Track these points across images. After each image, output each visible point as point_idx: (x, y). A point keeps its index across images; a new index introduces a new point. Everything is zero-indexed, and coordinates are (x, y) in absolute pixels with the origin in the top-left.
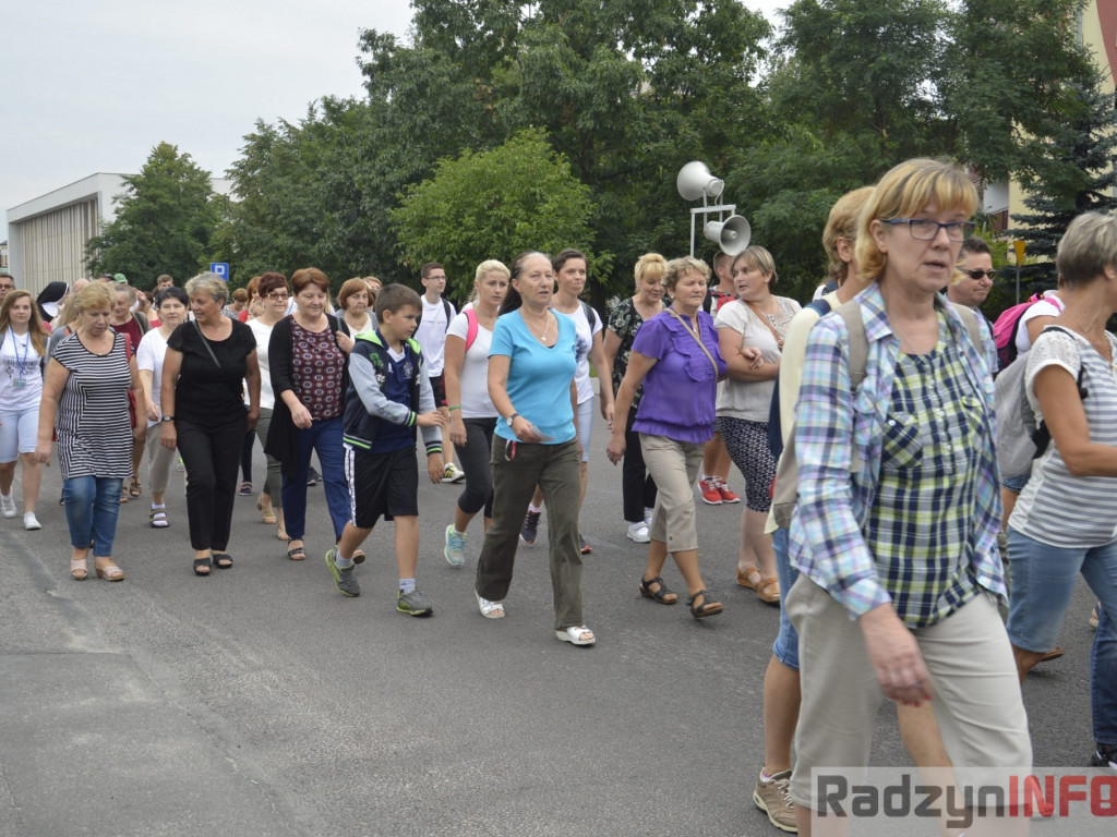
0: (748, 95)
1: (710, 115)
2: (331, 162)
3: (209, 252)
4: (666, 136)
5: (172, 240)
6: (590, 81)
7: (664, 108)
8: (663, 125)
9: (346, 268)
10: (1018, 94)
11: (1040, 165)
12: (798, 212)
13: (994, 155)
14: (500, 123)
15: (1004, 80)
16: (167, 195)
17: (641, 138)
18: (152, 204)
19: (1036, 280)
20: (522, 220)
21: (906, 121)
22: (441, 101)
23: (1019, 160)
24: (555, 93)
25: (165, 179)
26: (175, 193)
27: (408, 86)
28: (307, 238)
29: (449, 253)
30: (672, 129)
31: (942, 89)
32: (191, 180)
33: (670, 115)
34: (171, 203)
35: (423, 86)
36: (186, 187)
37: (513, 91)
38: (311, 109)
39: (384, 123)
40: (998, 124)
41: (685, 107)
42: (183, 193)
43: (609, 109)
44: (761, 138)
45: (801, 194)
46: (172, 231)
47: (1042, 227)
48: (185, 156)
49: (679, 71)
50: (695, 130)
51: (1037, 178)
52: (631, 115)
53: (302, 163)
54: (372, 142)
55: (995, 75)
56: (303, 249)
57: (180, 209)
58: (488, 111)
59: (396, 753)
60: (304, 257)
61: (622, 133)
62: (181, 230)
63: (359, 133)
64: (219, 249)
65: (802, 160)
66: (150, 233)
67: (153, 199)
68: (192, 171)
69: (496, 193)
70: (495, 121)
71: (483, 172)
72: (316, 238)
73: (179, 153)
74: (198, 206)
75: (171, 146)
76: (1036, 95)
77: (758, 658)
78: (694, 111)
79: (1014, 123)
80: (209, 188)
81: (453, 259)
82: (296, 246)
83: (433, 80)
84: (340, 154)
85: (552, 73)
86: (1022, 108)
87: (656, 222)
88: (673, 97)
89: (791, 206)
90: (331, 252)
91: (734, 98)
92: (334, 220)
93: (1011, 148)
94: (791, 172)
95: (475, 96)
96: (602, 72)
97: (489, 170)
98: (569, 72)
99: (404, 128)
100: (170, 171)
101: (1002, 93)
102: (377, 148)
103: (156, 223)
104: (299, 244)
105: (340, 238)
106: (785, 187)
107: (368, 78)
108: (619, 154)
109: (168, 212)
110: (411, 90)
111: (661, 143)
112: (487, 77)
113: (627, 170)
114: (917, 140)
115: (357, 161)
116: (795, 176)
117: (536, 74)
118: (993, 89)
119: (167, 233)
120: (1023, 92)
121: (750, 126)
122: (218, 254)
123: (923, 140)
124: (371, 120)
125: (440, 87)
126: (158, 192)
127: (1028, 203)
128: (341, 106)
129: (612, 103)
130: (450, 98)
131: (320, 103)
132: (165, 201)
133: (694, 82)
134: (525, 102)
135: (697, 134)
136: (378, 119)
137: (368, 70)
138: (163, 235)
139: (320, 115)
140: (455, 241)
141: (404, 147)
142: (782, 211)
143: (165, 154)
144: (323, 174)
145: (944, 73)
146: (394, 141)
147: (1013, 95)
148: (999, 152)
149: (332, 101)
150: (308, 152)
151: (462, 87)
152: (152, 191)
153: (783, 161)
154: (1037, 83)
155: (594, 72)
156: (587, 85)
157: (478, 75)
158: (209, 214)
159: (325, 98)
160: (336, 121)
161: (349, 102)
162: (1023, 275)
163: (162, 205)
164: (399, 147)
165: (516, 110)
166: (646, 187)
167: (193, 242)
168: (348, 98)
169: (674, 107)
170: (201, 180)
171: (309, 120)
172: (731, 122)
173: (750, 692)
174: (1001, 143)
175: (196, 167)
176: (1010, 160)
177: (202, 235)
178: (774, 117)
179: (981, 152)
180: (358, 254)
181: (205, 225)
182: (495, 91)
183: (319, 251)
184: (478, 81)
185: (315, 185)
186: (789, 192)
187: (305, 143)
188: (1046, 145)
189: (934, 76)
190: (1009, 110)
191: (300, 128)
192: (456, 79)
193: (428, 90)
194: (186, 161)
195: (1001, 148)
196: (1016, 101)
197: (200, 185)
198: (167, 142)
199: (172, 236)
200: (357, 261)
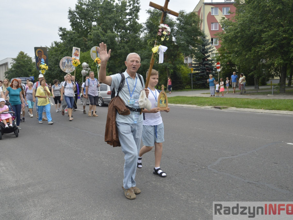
0: (139, 40)
1: (131, 44)
2: (55, 55)
3: (32, 74)
4: (122, 48)
5: (24, 72)
6: (107, 37)
7: (123, 43)
8: (122, 46)
9: (60, 77)
10: (190, 39)
11: (195, 53)
12: (148, 63)
13: (186, 52)
14: (89, 46)
15: (187, 37)
16: (22, 62)
17: (117, 49)
18: (19, 64)
19: (196, 76)
20: (93, 66)
21: (169, 45)
22: (76, 42)
23: (190, 52)
24: (100, 40)
25: (22, 59)
26: (24, 62)
27: (69, 39)
28: (52, 71)
29: (78, 73)
30: (124, 47)
31: (176, 39)
32: (28, 59)
33: (123, 44)
34: (23, 64)
35: (72, 39)
36: (26, 60)
37: (91, 40)
38: (52, 44)
39: (66, 46)
40: (186, 45)
41: (127, 42)
42: (26, 62)
43: (111, 43)
44: (142, 49)
45: (149, 60)
46: (24, 70)
47: (196, 65)
48: (26, 54)
49: (125, 35)
50: (128, 47)
51: (194, 56)
52: (115, 44)
53: (50, 55)
54: (62, 51)
55: (185, 36)
56: (51, 73)
57: (25, 65)
58: (86, 44)
59: (23, 185)
60: (51, 75)
61: (114, 48)
62: (26, 69)
63: (59, 49)
64: (33, 73)
65: (149, 53)
66: (19, 70)
67: (19, 63)
68: (28, 57)
69: (88, 60)
70: (87, 46)
71: (84, 56)
72: (54, 70)
73: (25, 53)
74: (29, 64)
75: (23, 52)
76: (193, 39)
77: (112, 157)
78: (128, 44)
79: (190, 45)
80: (32, 61)
81: (79, 74)
82: (49, 72)
83: (74, 38)
84: (57, 53)
85: (99, 36)
86: (191, 42)
87: (121, 66)
88: (125, 41)
89: (147, 62)
90: (56, 74)
91: (136, 40)
92: (57, 67)
93: (189, 50)
94: (147, 55)
95: (84, 41)
96: (109, 36)
97: (85, 56)
98: (102, 36)
99: (68, 48)
100: (23, 57)
101: (187, 39)
102: (63, 52)
103: (20, 68)
104: (50, 72)
105: (58, 71)
106: (146, 59)
107: (61, 37)
108: (115, 52)
109: (23, 66)
110: (69, 40)
111: (121, 50)
112: (86, 36)
113: (116, 56)
114: (171, 49)
115: (59, 55)
116: (148, 56)
117: (95, 36)
118: (185, 38)
119: (22, 70)
120: (191, 39)
121: (139, 46)
122: (33, 75)
123: (172, 49)
124: (63, 46)
125: (75, 39)
126: (20, 62)
127: (194, 61)
128: (58, 43)
129: (111, 42)
130: (78, 41)
131: (54, 43)
132: (22, 63)
133: (128, 37)
134: (93, 42)
135: (128, 48)
136: (65, 46)
137: (60, 35)
138: (22, 71)
139: (54, 45)
140: (79, 71)
141: (69, 52)
142: (145, 63)
143: (22, 53)
144: (54, 57)
145: (176, 36)
146: (67, 50)
147: (189, 39)
148: (186, 51)
149: (56, 42)
150: (51, 53)
151: (80, 39)
152: (18, 62)
153: (145, 53)
154: (194, 37)
155: (107, 36)
156: (106, 38)
157: (84, 37)
158: (32, 66)
159: (55, 42)
160: (57, 46)
161: (60, 42)
162: (193, 75)
163: (21, 64)
164: (68, 51)
165: (92, 44)
166: (120, 59)
167: (28, 72)
168: (59, 41)
169: (125, 43)
170: (30, 59)
171: (52, 46)
172: (136, 46)
173: (107, 165)
174: (187, 49)
175: (29, 56)
176: (189, 52)
177: (30, 70)
178: (144, 45)
179: (183, 51)
180: (62, 74)
181: (31, 68)
182: (88, 40)
183: (54, 73)
184: (84, 38)
185: (52, 60)
186: (147, 59)
187: (51, 51)
188: (196, 49)
189: (174, 36)
190: (189, 43)
191: (50, 48)
192: (79, 37)
193: (73, 40)
194: (26, 55)
195: (187, 50)
196: (189, 41)
197: (30, 60)
198: (22, 51)
199: (24, 71)
200: (62, 75)
